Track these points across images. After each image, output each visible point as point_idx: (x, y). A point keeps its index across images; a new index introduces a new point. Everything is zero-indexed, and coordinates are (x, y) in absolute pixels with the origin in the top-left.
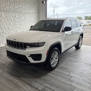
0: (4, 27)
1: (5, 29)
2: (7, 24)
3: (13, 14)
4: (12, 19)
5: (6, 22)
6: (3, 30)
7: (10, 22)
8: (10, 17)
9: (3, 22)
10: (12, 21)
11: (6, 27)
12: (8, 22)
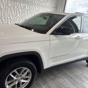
0: (9, 18)
1: (9, 20)
2: (13, 15)
3: (22, 4)
4: (20, 10)
5: (12, 12)
6: (7, 20)
7: (16, 13)
8: (18, 7)
9: (8, 12)
10: (19, 12)
11: (12, 18)
12: (14, 12)
